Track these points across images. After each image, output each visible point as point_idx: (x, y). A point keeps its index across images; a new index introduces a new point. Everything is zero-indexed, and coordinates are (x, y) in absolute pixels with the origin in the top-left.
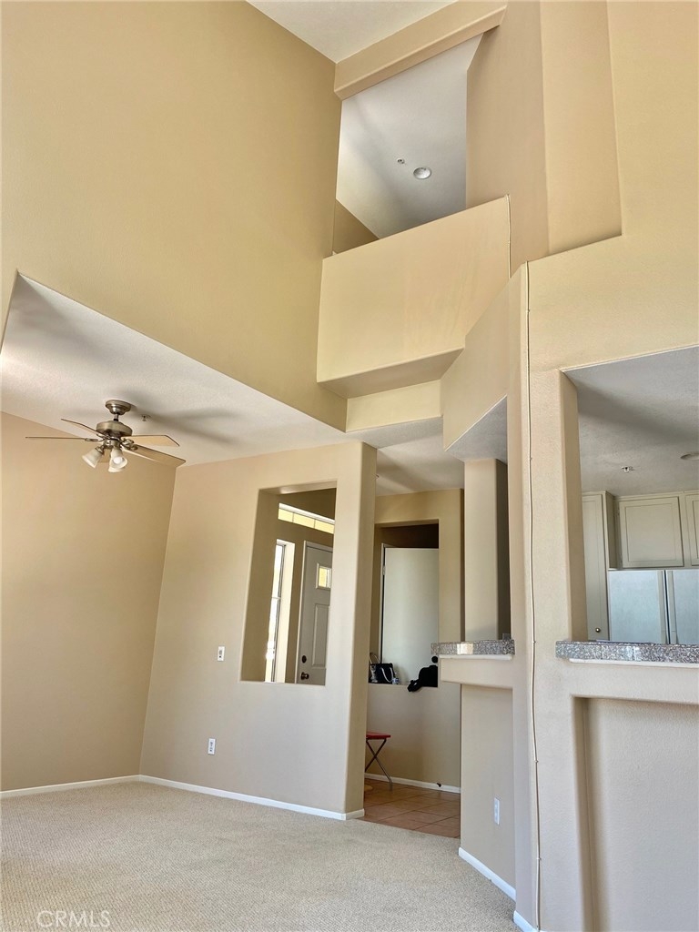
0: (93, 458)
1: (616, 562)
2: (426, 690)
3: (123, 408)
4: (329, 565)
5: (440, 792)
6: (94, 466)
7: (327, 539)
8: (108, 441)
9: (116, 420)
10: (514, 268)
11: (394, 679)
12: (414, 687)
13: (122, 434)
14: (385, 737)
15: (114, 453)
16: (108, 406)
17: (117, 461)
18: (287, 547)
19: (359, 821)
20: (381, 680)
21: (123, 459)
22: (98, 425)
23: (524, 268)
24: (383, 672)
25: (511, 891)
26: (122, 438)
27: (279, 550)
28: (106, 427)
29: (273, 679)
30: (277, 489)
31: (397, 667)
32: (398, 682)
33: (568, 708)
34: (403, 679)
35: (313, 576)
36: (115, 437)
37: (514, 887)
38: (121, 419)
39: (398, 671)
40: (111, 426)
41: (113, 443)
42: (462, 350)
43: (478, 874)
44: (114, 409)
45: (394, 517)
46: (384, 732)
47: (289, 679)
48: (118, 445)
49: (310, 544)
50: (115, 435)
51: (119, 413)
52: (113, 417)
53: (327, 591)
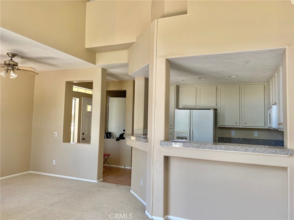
0: (4, 74)
1: (177, 107)
2: (121, 140)
3: (14, 55)
4: (91, 104)
5: (125, 169)
6: (5, 77)
7: (90, 96)
8: (9, 68)
9: (11, 60)
10: (153, 20)
11: (112, 137)
12: (118, 139)
13: (14, 65)
14: (109, 155)
15: (12, 72)
16: (8, 54)
17: (13, 75)
18: (76, 100)
19: (101, 182)
20: (108, 137)
21: (16, 75)
22: (5, 62)
23: (156, 20)
24: (108, 135)
25: (145, 204)
26: (14, 67)
27: (73, 100)
28: (8, 63)
29: (73, 142)
30: (72, 81)
31: (113, 133)
32: (113, 138)
33: (162, 159)
34: (114, 137)
35: (86, 108)
36: (12, 66)
37: (146, 202)
38: (14, 59)
39: (113, 134)
40: (10, 62)
41: (11, 68)
42: (134, 42)
43: (136, 198)
44: (10, 56)
45: (112, 88)
46: (109, 153)
47: (79, 141)
48: (13, 69)
49: (84, 98)
50: (12, 65)
51: (12, 57)
52: (10, 59)
53: (91, 112)
